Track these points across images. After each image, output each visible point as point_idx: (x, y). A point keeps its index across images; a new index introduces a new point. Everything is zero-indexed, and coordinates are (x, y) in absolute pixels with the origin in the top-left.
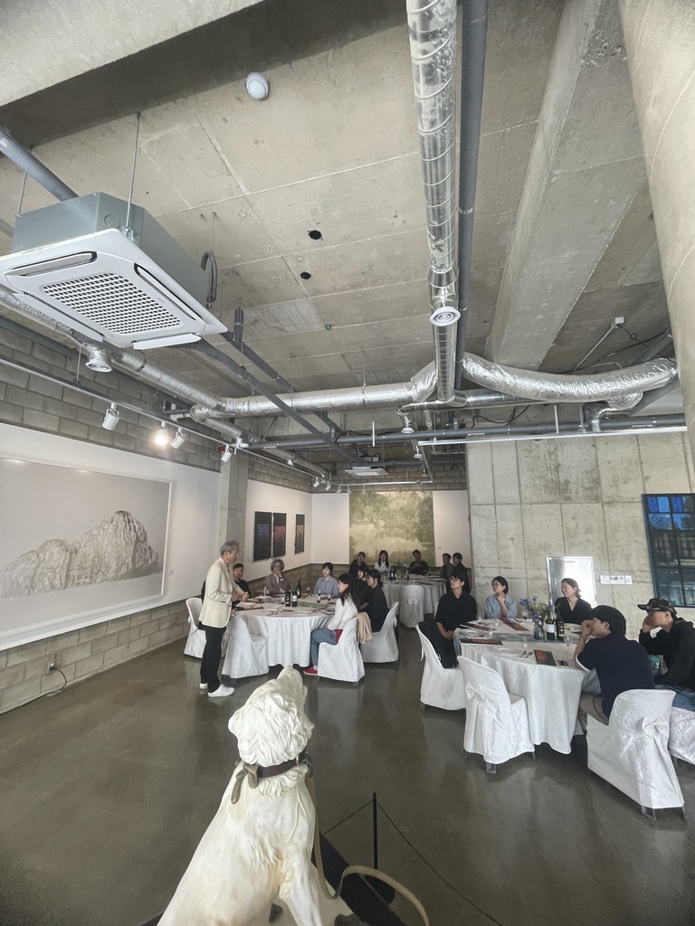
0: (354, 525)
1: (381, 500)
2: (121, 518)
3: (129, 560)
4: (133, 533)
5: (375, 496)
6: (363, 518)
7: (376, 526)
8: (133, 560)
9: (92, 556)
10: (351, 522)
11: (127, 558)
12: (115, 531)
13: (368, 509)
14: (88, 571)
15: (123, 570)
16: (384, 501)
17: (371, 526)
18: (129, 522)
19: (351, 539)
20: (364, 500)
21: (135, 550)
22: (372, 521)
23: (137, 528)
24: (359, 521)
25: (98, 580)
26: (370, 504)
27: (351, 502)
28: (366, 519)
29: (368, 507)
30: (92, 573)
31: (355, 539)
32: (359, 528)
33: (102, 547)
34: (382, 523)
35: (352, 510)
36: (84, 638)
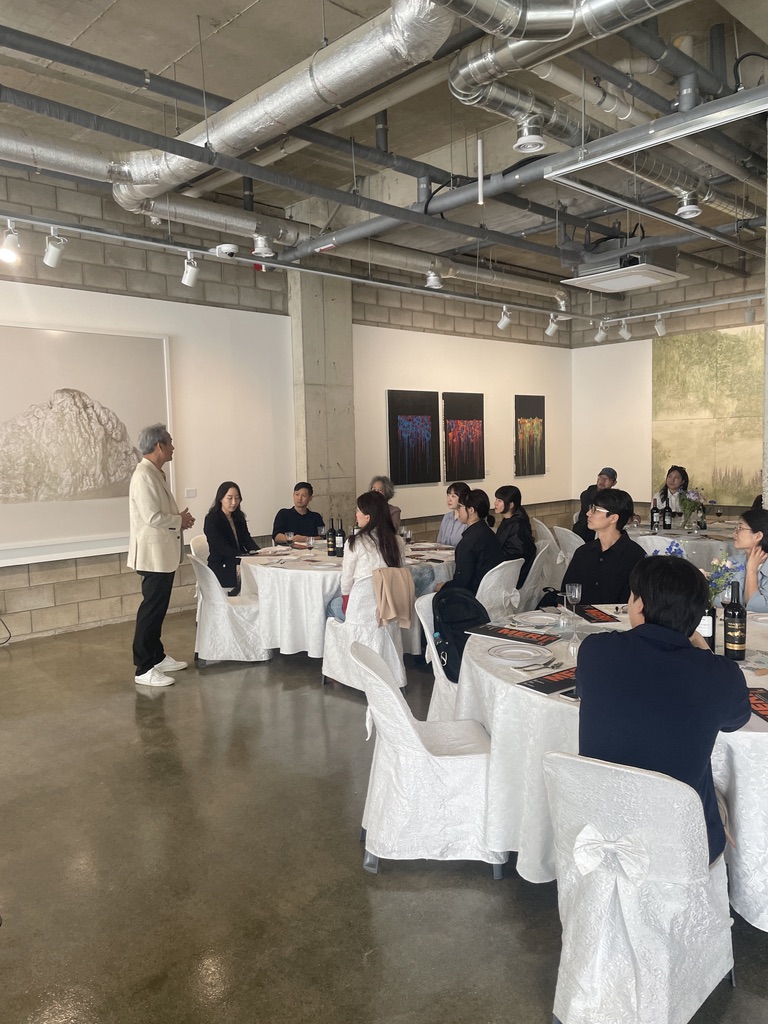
0: (662, 416)
1: (730, 349)
2: (68, 401)
3: (97, 469)
4: (96, 426)
5: (715, 340)
6: (684, 395)
7: (714, 412)
8: (104, 468)
9: (23, 459)
10: (657, 409)
11: (90, 466)
12: (60, 421)
13: (697, 375)
14: (20, 481)
15: (87, 484)
16: (738, 350)
17: (705, 415)
18: (85, 407)
19: (656, 445)
20: (687, 354)
21: (106, 454)
22: (705, 403)
23: (104, 418)
24: (672, 403)
25: (41, 497)
26: (700, 362)
27: (656, 361)
28: (691, 398)
29: (696, 368)
30: (27, 485)
31: (666, 445)
32: (676, 420)
33: (38, 445)
34: (731, 405)
35: (659, 379)
36: (38, 579)
